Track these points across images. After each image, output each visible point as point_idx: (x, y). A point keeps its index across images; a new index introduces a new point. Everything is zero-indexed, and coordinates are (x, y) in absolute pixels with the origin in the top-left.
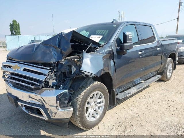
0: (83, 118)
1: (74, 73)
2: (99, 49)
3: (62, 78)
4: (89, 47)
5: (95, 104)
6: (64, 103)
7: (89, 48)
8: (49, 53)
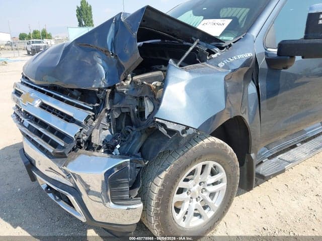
0: (167, 227)
1: (148, 117)
2: (218, 53)
3: (123, 126)
4: (191, 49)
5: (202, 187)
6: (122, 192)
7: (192, 51)
8: (91, 65)
